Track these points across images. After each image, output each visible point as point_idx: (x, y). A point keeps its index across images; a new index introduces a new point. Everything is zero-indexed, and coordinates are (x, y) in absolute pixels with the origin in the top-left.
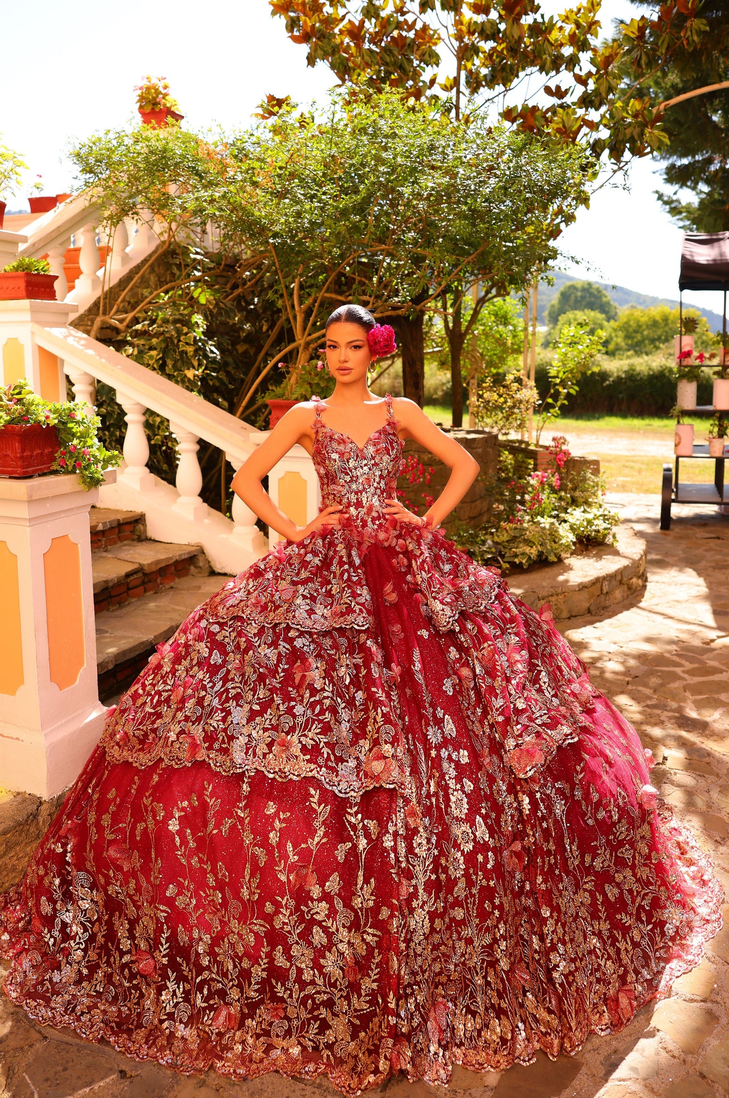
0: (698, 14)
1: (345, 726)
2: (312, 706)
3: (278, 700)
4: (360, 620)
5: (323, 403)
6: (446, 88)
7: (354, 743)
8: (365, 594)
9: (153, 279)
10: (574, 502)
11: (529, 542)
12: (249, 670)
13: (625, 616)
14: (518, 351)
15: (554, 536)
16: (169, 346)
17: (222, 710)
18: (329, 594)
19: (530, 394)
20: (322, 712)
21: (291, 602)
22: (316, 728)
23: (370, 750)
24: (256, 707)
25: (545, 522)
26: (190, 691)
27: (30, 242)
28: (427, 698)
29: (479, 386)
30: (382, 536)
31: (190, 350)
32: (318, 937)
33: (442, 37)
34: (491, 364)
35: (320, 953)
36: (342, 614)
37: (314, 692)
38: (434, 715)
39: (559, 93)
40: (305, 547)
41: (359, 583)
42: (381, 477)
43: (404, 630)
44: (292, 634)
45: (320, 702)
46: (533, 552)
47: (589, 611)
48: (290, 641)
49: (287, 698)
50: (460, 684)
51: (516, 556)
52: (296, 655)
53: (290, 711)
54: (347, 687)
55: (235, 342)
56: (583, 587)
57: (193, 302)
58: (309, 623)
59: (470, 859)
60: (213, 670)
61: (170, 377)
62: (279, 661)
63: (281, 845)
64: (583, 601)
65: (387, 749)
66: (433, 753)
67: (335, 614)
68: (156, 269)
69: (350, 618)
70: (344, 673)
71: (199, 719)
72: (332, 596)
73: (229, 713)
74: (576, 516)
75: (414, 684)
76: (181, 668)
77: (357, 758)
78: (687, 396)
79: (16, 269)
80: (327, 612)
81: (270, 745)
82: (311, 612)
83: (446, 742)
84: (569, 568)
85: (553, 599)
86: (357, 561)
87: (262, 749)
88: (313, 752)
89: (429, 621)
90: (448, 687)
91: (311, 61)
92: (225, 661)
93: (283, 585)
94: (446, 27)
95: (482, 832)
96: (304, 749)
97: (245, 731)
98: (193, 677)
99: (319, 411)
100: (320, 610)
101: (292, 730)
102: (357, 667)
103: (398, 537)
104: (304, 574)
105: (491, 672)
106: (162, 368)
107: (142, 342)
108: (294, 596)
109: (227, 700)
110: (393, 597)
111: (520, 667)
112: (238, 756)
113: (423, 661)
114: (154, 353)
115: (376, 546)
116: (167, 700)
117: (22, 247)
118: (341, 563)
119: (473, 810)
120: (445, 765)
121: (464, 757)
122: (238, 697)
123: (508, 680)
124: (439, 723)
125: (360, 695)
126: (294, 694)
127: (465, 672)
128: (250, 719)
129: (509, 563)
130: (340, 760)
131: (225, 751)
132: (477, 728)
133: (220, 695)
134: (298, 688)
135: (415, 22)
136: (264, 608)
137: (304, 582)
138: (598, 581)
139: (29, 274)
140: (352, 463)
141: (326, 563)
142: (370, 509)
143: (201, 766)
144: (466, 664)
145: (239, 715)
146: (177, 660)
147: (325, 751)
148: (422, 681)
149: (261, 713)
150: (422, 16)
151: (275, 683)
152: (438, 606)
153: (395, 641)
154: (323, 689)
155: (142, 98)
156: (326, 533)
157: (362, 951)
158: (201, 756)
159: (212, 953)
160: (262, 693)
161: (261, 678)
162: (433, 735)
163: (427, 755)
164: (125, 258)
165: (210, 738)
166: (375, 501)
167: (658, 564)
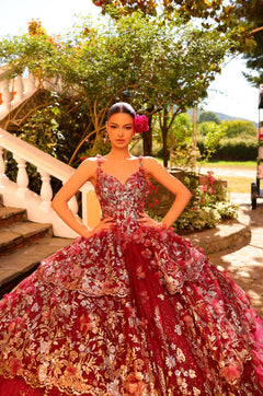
1: (112, 357)
2: (91, 345)
3: (69, 340)
4: (122, 291)
5: (103, 158)
7: (117, 367)
8: (125, 274)
10: (218, 199)
11: (201, 219)
12: (53, 318)
13: (244, 249)
14: (190, 136)
15: (212, 216)
16: (40, 133)
17: (36, 342)
18: (103, 273)
19: (196, 153)
20: (97, 349)
21: (80, 278)
22: (92, 361)
23: (128, 373)
24: (56, 343)
25: (207, 209)
26: (19, 326)
28: (164, 338)
29: (174, 149)
30: (136, 237)
31: (50, 135)
34: (178, 141)
36: (111, 287)
37: (92, 335)
38: (170, 348)
39: (207, 26)
40: (90, 243)
41: (121, 267)
42: (135, 201)
43: (149, 295)
44: (80, 297)
45: (96, 342)
46: (203, 223)
47: (228, 248)
48: (79, 301)
49: (75, 339)
50: (185, 326)
51: (196, 225)
52: (81, 311)
53: (76, 348)
54: (114, 331)
55: (72, 132)
56: (226, 238)
57: (52, 114)
58: (90, 291)
60: (32, 315)
61: (40, 148)
62: (71, 314)
65: (139, 375)
66: (170, 374)
67: (106, 286)
68: (36, 101)
69: (116, 290)
70: (111, 322)
71: (21, 347)
72: (105, 274)
73: (39, 345)
74: (220, 206)
75: (157, 329)
76: (16, 309)
77: (120, 378)
80: (102, 285)
81: (63, 369)
82: (92, 284)
83: (178, 365)
84: (218, 230)
85: (213, 244)
86: (120, 254)
87: (57, 371)
88: (90, 377)
89: (165, 288)
90: (178, 330)
92: (40, 310)
93: (77, 267)
96: (84, 375)
97: (47, 358)
98: (21, 316)
99: (100, 163)
100: (97, 283)
101: (77, 360)
102: (119, 318)
103: (146, 237)
104: (89, 261)
105: (204, 319)
106: (37, 143)
107: (28, 132)
108: (82, 274)
109: (39, 336)
110: (142, 275)
111: (220, 311)
112: (42, 376)
113: (161, 314)
115: (132, 244)
116: (7, 329)
118: (111, 256)
120: (179, 381)
121: (192, 374)
122: (45, 335)
123: (215, 321)
124: (173, 353)
125: (121, 336)
126: (79, 336)
127: (188, 318)
128: (52, 351)
129: (194, 228)
130: (109, 381)
131: (35, 372)
132: (199, 352)
133: (35, 331)
134: (82, 332)
136: (65, 279)
137: (88, 266)
138: (232, 236)
140: (117, 194)
141: (102, 254)
142: (129, 220)
143: (19, 379)
144: (188, 313)
145: (45, 347)
146: (14, 304)
147: (98, 376)
148: (161, 328)
149: (58, 347)
151: (68, 327)
152: (170, 279)
153: (144, 302)
154: (98, 334)
156: (103, 235)
158: (20, 372)
160: (59, 334)
161: (60, 324)
162: (170, 362)
163: (166, 374)
164: (22, 96)
166: (132, 215)
167: (254, 225)
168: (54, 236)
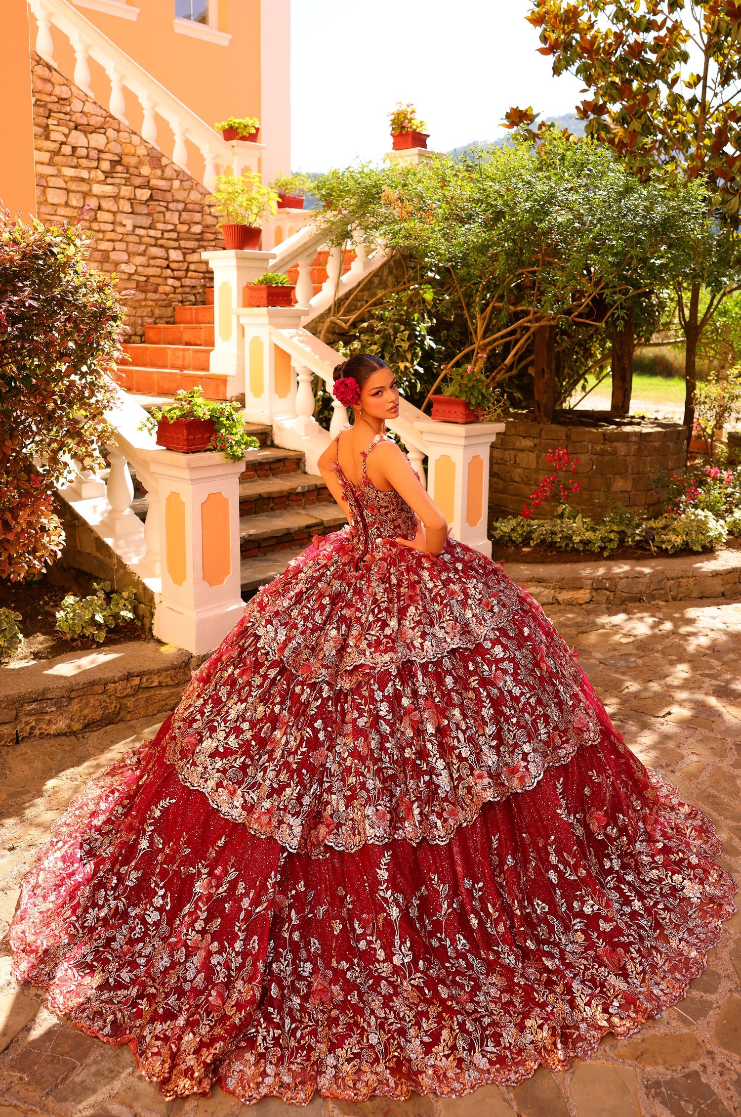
6: (690, 85)
9: (391, 280)
11: (676, 532)
15: (701, 528)
16: (387, 342)
25: (702, 514)
27: (278, 259)
33: (691, 33)
46: (678, 540)
47: (723, 595)
51: (664, 542)
56: (717, 574)
64: (717, 586)
68: (394, 271)
79: (261, 282)
84: (714, 558)
85: (684, 581)
91: (557, 70)
94: (699, 22)
107: (366, 338)
114: (374, 347)
117: (272, 262)
129: (657, 547)
135: (664, 21)
138: (735, 571)
139: (270, 287)
150: (671, 16)
155: (394, 122)
164: (367, 263)
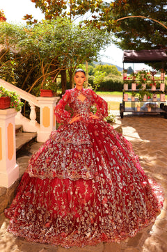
0: (127, 3)
2: (79, 163)
4: (88, 142)
17: (60, 165)
32: (86, 215)
35: (86, 219)
36: (84, 141)
39: (94, 17)
45: (81, 162)
50: (114, 152)
59: (122, 190)
63: (78, 194)
66: (112, 169)
69: (86, 142)
76: (46, 154)
78: (126, 87)
82: (76, 141)
83: (114, 165)
86: (86, 128)
91: (36, 7)
95: (124, 184)
97: (65, 169)
112: (64, 175)
119: (122, 179)
120: (115, 170)
121: (118, 168)
122: (62, 161)
131: (61, 174)
132: (119, 161)
134: (76, 159)
137: (74, 133)
143: (56, 178)
154: (81, 159)
157: (94, 216)
158: (56, 176)
159: (62, 220)
162: (111, 164)
165: (57, 172)
167: (124, 126)
168: (23, 132)
